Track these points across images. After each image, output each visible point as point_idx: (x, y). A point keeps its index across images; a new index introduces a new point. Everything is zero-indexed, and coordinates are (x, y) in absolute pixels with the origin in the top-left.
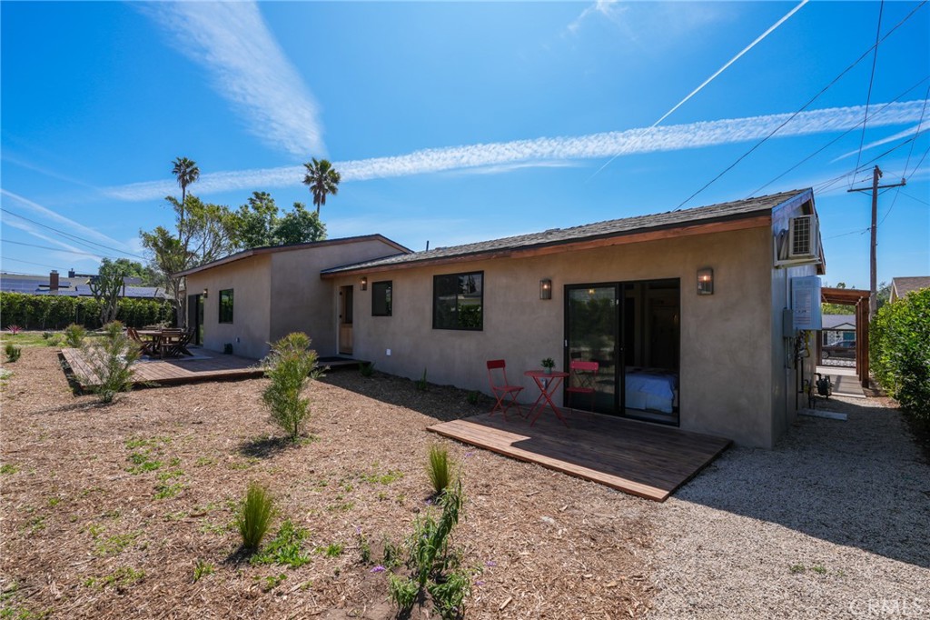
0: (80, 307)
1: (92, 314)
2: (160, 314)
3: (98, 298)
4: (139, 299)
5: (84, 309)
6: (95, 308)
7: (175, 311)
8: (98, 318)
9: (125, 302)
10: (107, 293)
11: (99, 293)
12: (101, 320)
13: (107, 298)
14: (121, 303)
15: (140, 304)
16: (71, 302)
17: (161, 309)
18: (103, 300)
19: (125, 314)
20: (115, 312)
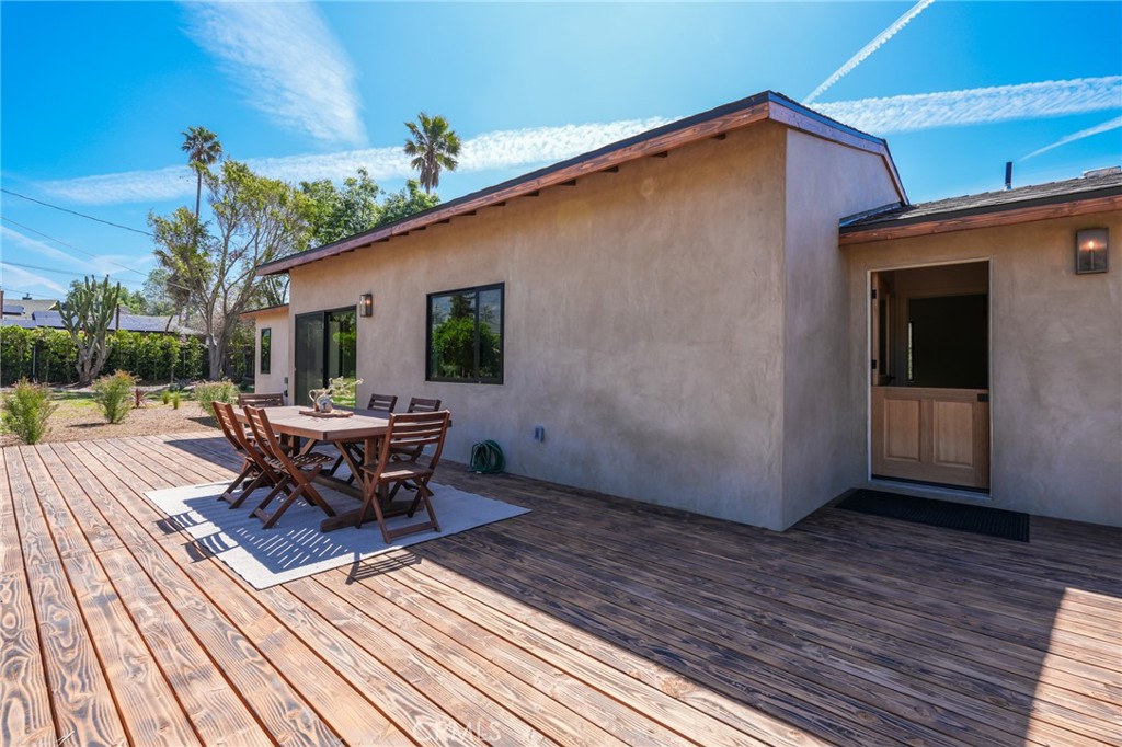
0: (40, 346)
1: (62, 357)
2: (181, 357)
3: (74, 330)
4: (144, 333)
5: (47, 348)
6: (67, 346)
7: (206, 353)
8: (73, 365)
9: (120, 336)
10: (90, 321)
11: (75, 320)
12: (78, 368)
13: (90, 331)
14: (113, 339)
15: (146, 340)
16: (23, 338)
17: (182, 349)
18: (81, 334)
19: (122, 357)
20: (104, 355)
